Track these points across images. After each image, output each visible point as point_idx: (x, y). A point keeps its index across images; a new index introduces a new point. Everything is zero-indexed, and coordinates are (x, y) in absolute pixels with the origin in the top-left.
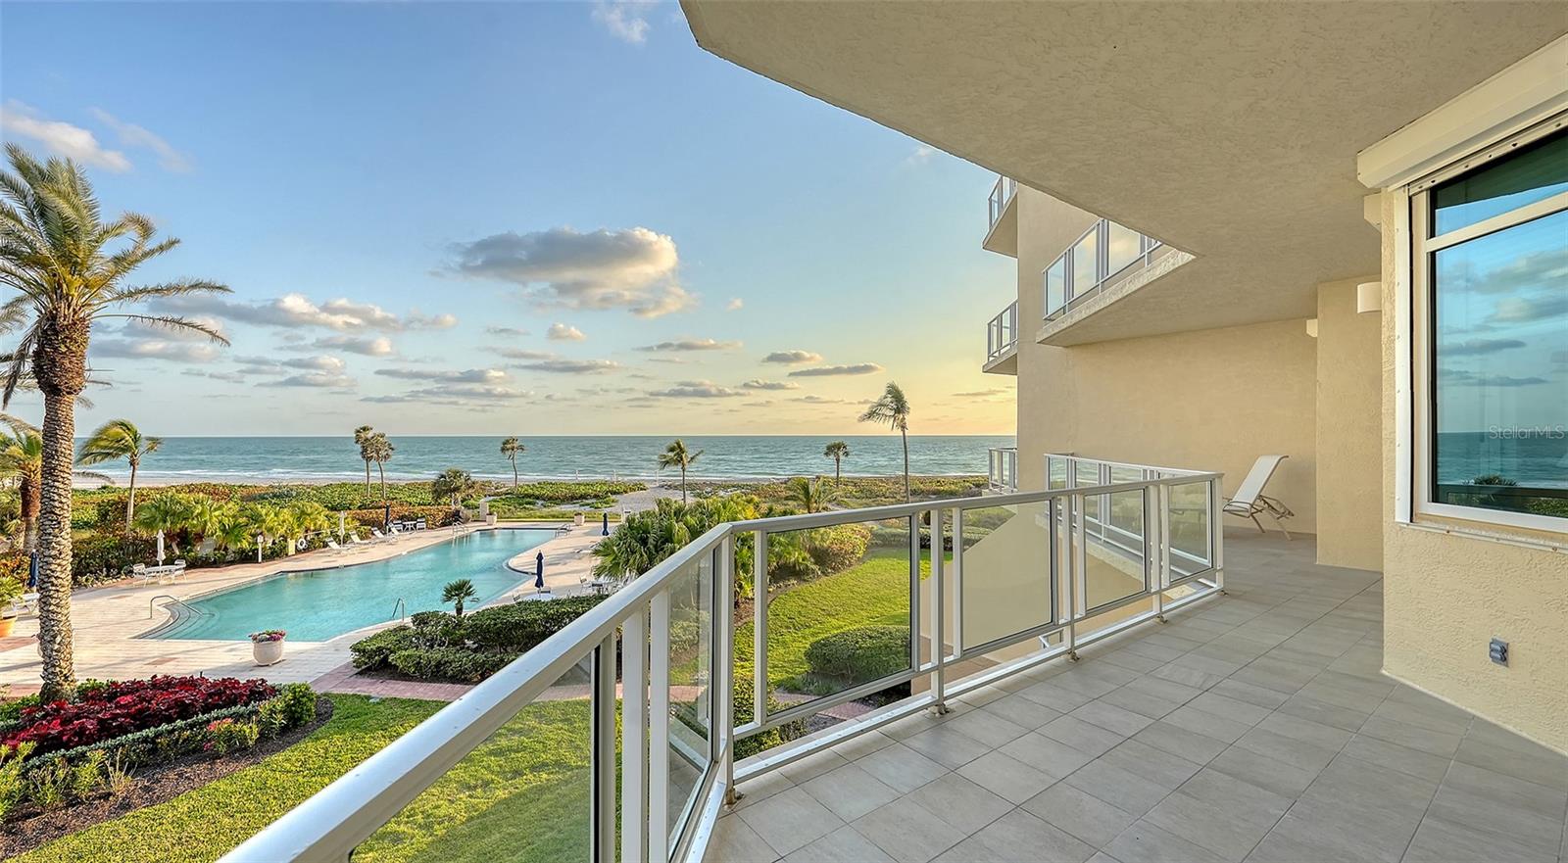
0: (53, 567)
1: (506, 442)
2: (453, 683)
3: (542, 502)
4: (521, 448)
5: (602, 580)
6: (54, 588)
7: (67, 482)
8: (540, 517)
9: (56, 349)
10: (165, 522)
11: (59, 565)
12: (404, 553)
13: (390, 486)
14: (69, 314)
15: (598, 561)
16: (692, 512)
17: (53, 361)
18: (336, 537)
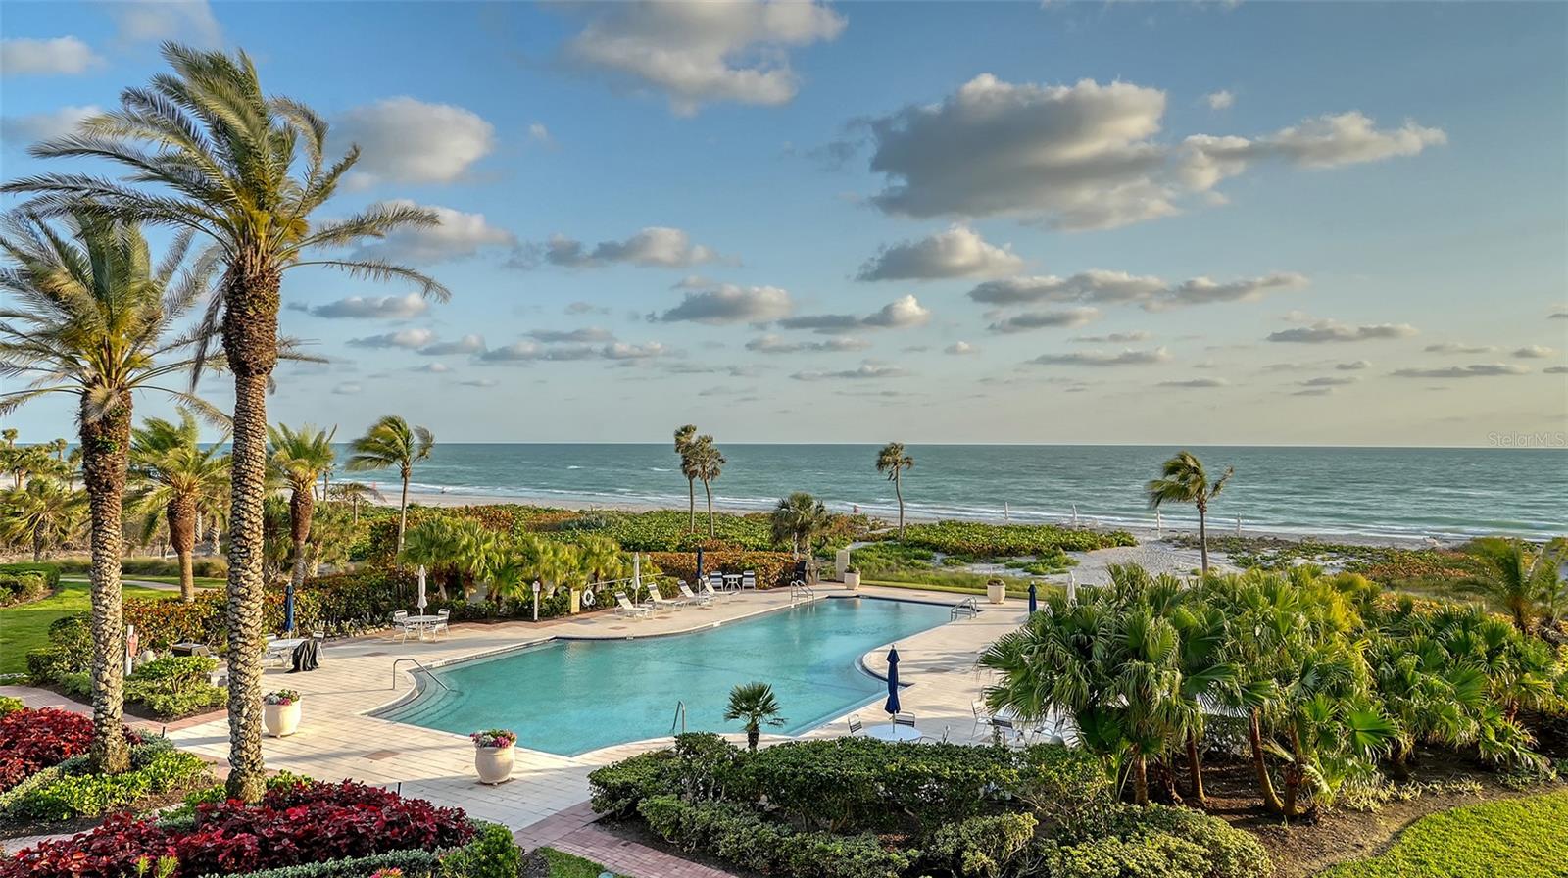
0: (242, 610)
1: (886, 451)
2: (727, 871)
3: (943, 556)
4: (908, 461)
5: (1002, 714)
6: (242, 640)
7: (257, 495)
8: (934, 582)
9: (243, 313)
10: (430, 554)
11: (248, 608)
12: (717, 624)
13: (724, 518)
14: (256, 263)
15: (995, 678)
16: (1193, 597)
17: (240, 328)
18: (630, 594)
